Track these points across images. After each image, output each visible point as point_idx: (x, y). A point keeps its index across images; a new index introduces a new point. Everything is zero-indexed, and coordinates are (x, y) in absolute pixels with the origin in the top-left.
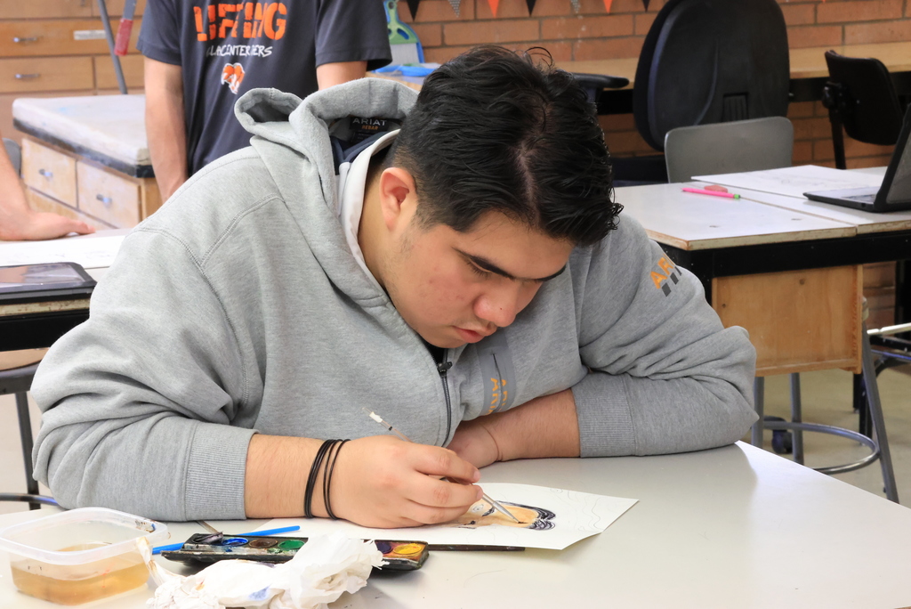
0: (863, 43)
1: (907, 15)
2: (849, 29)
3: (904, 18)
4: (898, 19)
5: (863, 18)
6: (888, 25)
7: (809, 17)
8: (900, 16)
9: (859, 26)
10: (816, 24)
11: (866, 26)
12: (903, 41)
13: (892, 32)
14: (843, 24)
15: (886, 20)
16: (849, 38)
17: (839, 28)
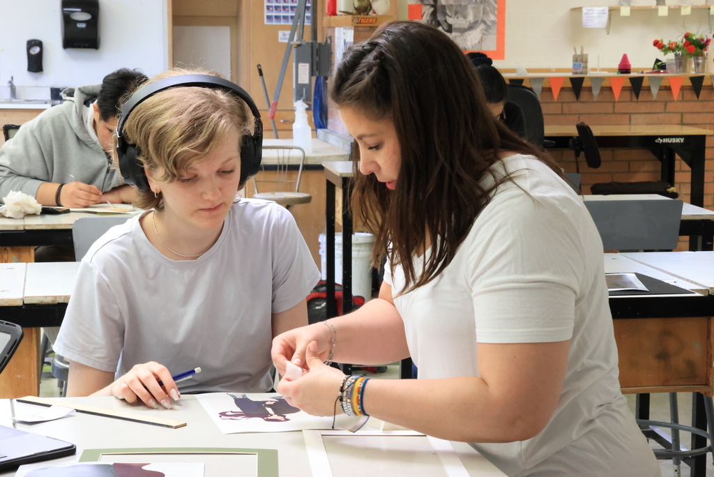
0: (642, 124)
1: (667, 110)
2: (633, 116)
3: (665, 112)
4: (662, 113)
5: (641, 111)
6: (656, 115)
7: (610, 110)
8: (663, 111)
9: (639, 115)
10: (614, 113)
11: (643, 115)
12: (665, 124)
13: (659, 119)
14: (630, 114)
15: (654, 113)
16: (633, 121)
17: (628, 116)
